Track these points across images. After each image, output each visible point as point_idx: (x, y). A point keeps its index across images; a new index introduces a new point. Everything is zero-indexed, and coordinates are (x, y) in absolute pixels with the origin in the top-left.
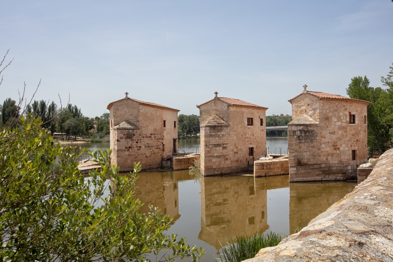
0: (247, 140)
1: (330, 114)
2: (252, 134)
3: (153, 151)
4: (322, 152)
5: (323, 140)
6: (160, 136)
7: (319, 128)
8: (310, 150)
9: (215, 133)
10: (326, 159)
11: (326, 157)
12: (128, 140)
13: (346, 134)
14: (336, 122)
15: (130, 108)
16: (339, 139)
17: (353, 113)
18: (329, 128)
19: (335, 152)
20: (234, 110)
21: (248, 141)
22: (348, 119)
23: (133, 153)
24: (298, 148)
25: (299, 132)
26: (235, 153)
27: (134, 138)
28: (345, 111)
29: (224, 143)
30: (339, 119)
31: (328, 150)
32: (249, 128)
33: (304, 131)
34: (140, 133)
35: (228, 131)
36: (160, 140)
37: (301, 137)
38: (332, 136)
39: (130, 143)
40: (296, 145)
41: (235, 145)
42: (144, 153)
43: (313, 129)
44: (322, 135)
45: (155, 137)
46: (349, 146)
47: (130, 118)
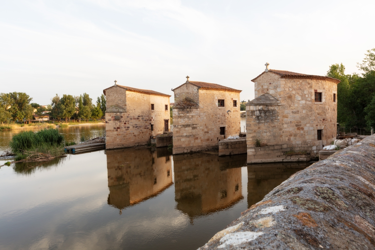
0: (218, 120)
1: (294, 92)
2: (223, 115)
3: (141, 130)
4: (283, 132)
5: (285, 119)
6: (148, 118)
7: (280, 108)
8: (271, 130)
9: (184, 114)
10: (288, 140)
11: (289, 138)
12: (116, 122)
13: (310, 113)
14: (299, 101)
15: (119, 94)
16: (303, 118)
17: (319, 91)
18: (291, 107)
19: (298, 132)
20: (204, 92)
21: (219, 122)
22: (313, 97)
23: (121, 133)
24: (257, 128)
25: (258, 112)
26: (205, 132)
27: (122, 120)
28: (310, 89)
29: (194, 123)
30: (303, 97)
31: (290, 130)
32: (220, 109)
33: (264, 110)
34: (127, 116)
35: (198, 112)
36: (148, 121)
37: (260, 117)
38: (295, 115)
39: (118, 124)
40: (255, 125)
41: (206, 125)
42: (132, 133)
43: (274, 109)
44: (284, 115)
45: (143, 119)
46: (314, 125)
47: (119, 102)
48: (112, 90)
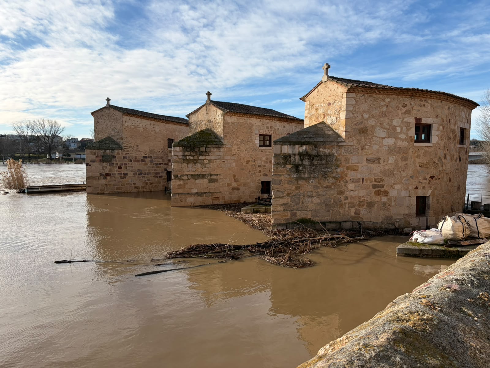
1: (372, 122)
2: (268, 161)
3: (149, 180)
4: (346, 198)
5: (351, 174)
6: (161, 160)
7: (343, 151)
8: (321, 193)
10: (355, 213)
11: (356, 209)
12: (105, 164)
13: (404, 163)
14: (383, 138)
15: (112, 120)
16: (389, 173)
17: (424, 121)
18: (366, 150)
19: (377, 198)
21: (260, 172)
22: (412, 133)
23: (112, 183)
24: (293, 188)
25: (297, 157)
26: (234, 189)
27: (114, 161)
28: (406, 115)
29: (212, 173)
30: (392, 132)
31: (361, 195)
32: (262, 151)
33: (309, 155)
34: (124, 155)
35: (221, 154)
36: (162, 165)
37: (301, 168)
38: (373, 166)
39: (107, 168)
40: (290, 182)
41: (234, 176)
42: (133, 183)
43: (329, 153)
44: (350, 164)
45: (151, 161)
46: (410, 188)
47: (113, 133)
48: (103, 113)
